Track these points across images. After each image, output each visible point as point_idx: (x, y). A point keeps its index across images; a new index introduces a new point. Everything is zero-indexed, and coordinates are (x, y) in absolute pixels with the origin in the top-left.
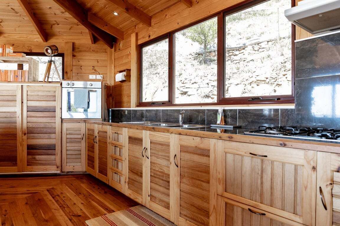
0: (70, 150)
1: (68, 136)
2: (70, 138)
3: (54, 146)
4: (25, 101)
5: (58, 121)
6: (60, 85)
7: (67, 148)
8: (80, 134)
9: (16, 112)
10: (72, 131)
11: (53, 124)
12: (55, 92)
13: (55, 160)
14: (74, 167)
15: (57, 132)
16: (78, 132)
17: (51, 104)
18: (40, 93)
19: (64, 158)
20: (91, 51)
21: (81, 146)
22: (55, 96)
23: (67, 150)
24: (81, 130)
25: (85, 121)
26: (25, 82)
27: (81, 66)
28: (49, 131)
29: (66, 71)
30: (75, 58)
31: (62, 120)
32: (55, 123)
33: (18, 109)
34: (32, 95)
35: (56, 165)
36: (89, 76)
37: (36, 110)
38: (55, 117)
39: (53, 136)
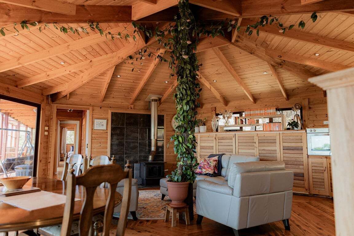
0: (315, 178)
1: (313, 168)
2: (315, 170)
3: (303, 174)
4: (281, 143)
5: (305, 156)
6: (305, 132)
7: (313, 177)
8: (323, 167)
9: (276, 150)
10: (316, 164)
11: (301, 159)
12: (301, 136)
13: (304, 184)
14: (319, 191)
15: (304, 164)
16: (321, 165)
17: (299, 145)
18: (291, 138)
19: (311, 184)
20: (324, 102)
21: (324, 176)
22: (302, 139)
23: (313, 178)
24: (323, 164)
25: (326, 157)
26: (280, 131)
27: (316, 115)
28: (299, 163)
29: (305, 119)
30: (311, 109)
31: (308, 156)
32: (303, 158)
33: (277, 148)
34: (285, 139)
35: (305, 188)
36: (323, 122)
37: (289, 149)
38: (302, 154)
39: (301, 167)
